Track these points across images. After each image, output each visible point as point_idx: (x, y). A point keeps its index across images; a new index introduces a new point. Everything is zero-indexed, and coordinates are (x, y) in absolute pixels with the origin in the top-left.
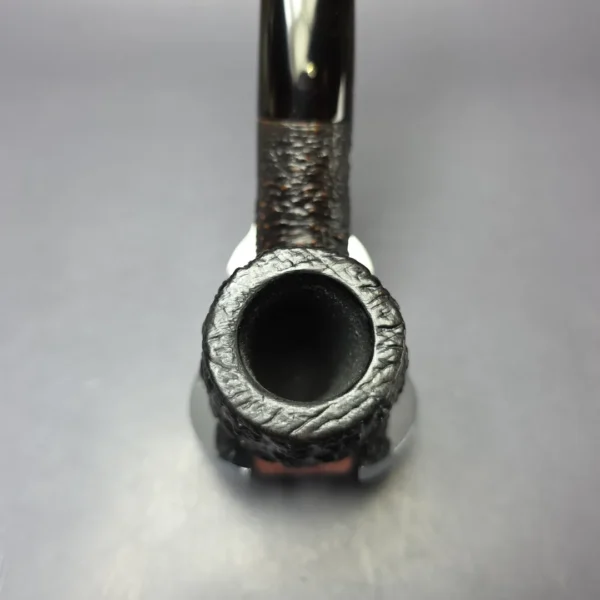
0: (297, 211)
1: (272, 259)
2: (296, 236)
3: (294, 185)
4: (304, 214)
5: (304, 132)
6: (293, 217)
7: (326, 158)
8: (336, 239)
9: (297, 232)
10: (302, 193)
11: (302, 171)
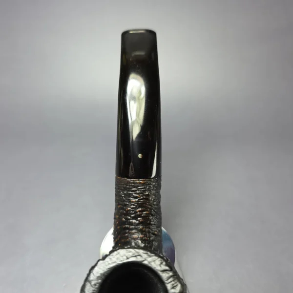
0: (134, 221)
1: (117, 255)
2: (133, 234)
3: (132, 208)
4: (137, 222)
5: (137, 183)
6: (131, 224)
7: (148, 195)
8: (154, 234)
9: (134, 231)
10: (136, 212)
11: (136, 201)
